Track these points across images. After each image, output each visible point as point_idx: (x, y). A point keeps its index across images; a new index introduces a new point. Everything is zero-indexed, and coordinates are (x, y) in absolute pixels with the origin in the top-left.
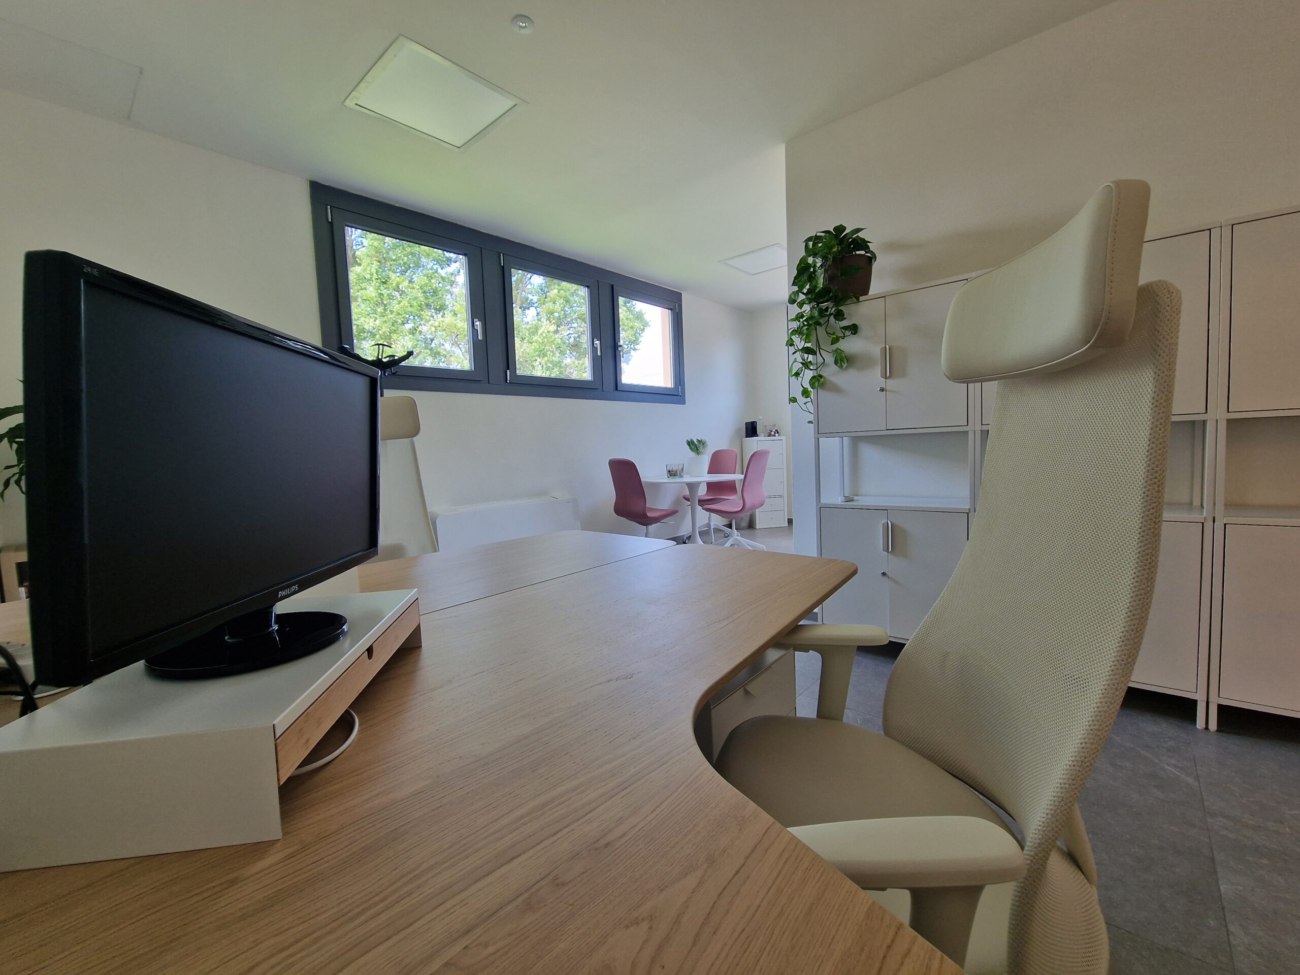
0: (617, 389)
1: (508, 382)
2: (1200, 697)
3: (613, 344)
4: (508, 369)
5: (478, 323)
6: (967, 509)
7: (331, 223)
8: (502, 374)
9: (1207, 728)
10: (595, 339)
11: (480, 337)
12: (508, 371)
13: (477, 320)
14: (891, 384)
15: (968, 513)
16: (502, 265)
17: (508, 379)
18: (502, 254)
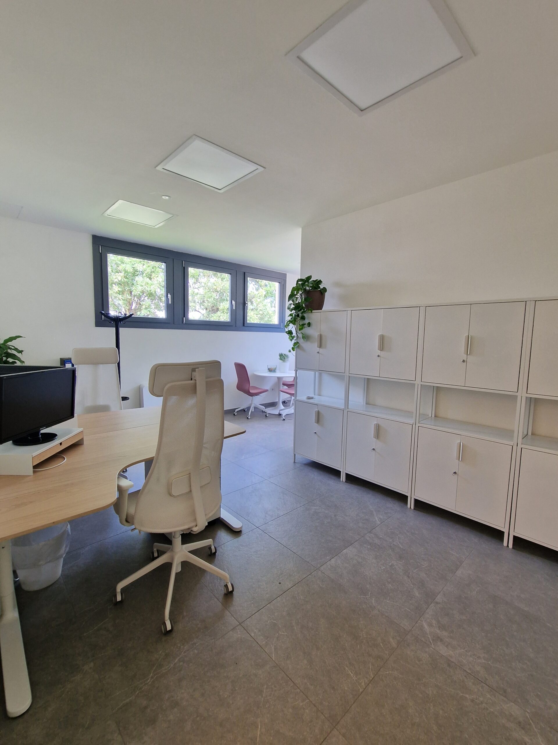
0: (244, 326)
1: (184, 323)
2: (409, 495)
3: (243, 302)
4: (184, 317)
5: (169, 296)
6: (342, 408)
7: (101, 253)
8: (181, 319)
9: (411, 508)
10: (233, 301)
11: (170, 303)
12: (184, 318)
13: (169, 294)
14: (321, 350)
15: (343, 410)
16: (184, 266)
17: (184, 322)
18: (184, 261)
